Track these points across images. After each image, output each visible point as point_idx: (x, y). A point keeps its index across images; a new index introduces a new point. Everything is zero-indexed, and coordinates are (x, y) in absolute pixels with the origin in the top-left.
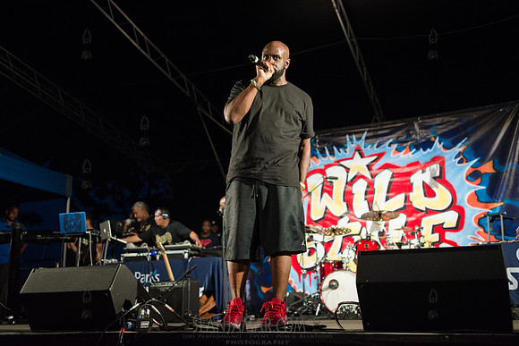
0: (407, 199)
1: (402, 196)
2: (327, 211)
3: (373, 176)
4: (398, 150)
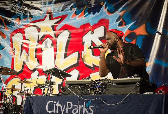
0: (79, 56)
1: (76, 54)
2: (24, 65)
3: (57, 36)
4: (76, 13)
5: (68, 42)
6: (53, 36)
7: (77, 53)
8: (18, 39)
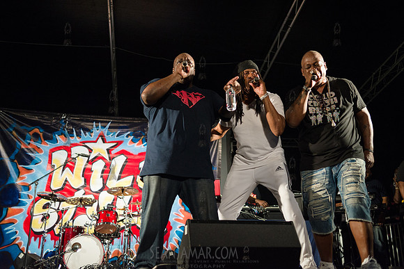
0: (134, 180)
3: (111, 159)
4: (133, 141)
5: (124, 165)
7: (132, 177)
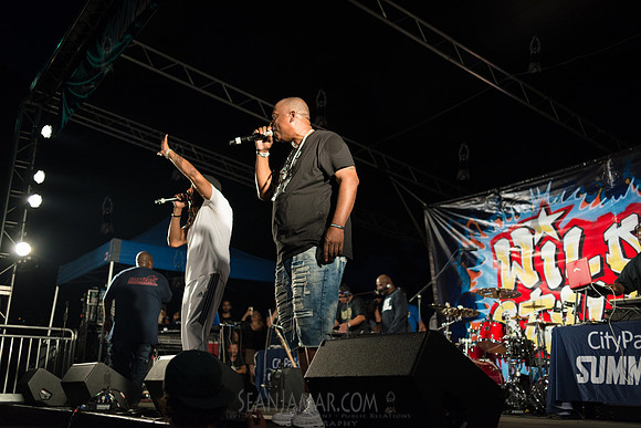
0: (603, 261)
2: (517, 282)
3: (561, 236)
4: (587, 201)
5: (581, 243)
6: (557, 237)
7: (598, 257)
8: (503, 247)
